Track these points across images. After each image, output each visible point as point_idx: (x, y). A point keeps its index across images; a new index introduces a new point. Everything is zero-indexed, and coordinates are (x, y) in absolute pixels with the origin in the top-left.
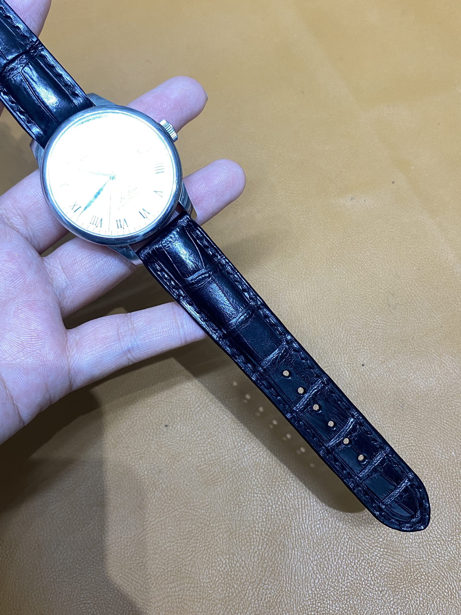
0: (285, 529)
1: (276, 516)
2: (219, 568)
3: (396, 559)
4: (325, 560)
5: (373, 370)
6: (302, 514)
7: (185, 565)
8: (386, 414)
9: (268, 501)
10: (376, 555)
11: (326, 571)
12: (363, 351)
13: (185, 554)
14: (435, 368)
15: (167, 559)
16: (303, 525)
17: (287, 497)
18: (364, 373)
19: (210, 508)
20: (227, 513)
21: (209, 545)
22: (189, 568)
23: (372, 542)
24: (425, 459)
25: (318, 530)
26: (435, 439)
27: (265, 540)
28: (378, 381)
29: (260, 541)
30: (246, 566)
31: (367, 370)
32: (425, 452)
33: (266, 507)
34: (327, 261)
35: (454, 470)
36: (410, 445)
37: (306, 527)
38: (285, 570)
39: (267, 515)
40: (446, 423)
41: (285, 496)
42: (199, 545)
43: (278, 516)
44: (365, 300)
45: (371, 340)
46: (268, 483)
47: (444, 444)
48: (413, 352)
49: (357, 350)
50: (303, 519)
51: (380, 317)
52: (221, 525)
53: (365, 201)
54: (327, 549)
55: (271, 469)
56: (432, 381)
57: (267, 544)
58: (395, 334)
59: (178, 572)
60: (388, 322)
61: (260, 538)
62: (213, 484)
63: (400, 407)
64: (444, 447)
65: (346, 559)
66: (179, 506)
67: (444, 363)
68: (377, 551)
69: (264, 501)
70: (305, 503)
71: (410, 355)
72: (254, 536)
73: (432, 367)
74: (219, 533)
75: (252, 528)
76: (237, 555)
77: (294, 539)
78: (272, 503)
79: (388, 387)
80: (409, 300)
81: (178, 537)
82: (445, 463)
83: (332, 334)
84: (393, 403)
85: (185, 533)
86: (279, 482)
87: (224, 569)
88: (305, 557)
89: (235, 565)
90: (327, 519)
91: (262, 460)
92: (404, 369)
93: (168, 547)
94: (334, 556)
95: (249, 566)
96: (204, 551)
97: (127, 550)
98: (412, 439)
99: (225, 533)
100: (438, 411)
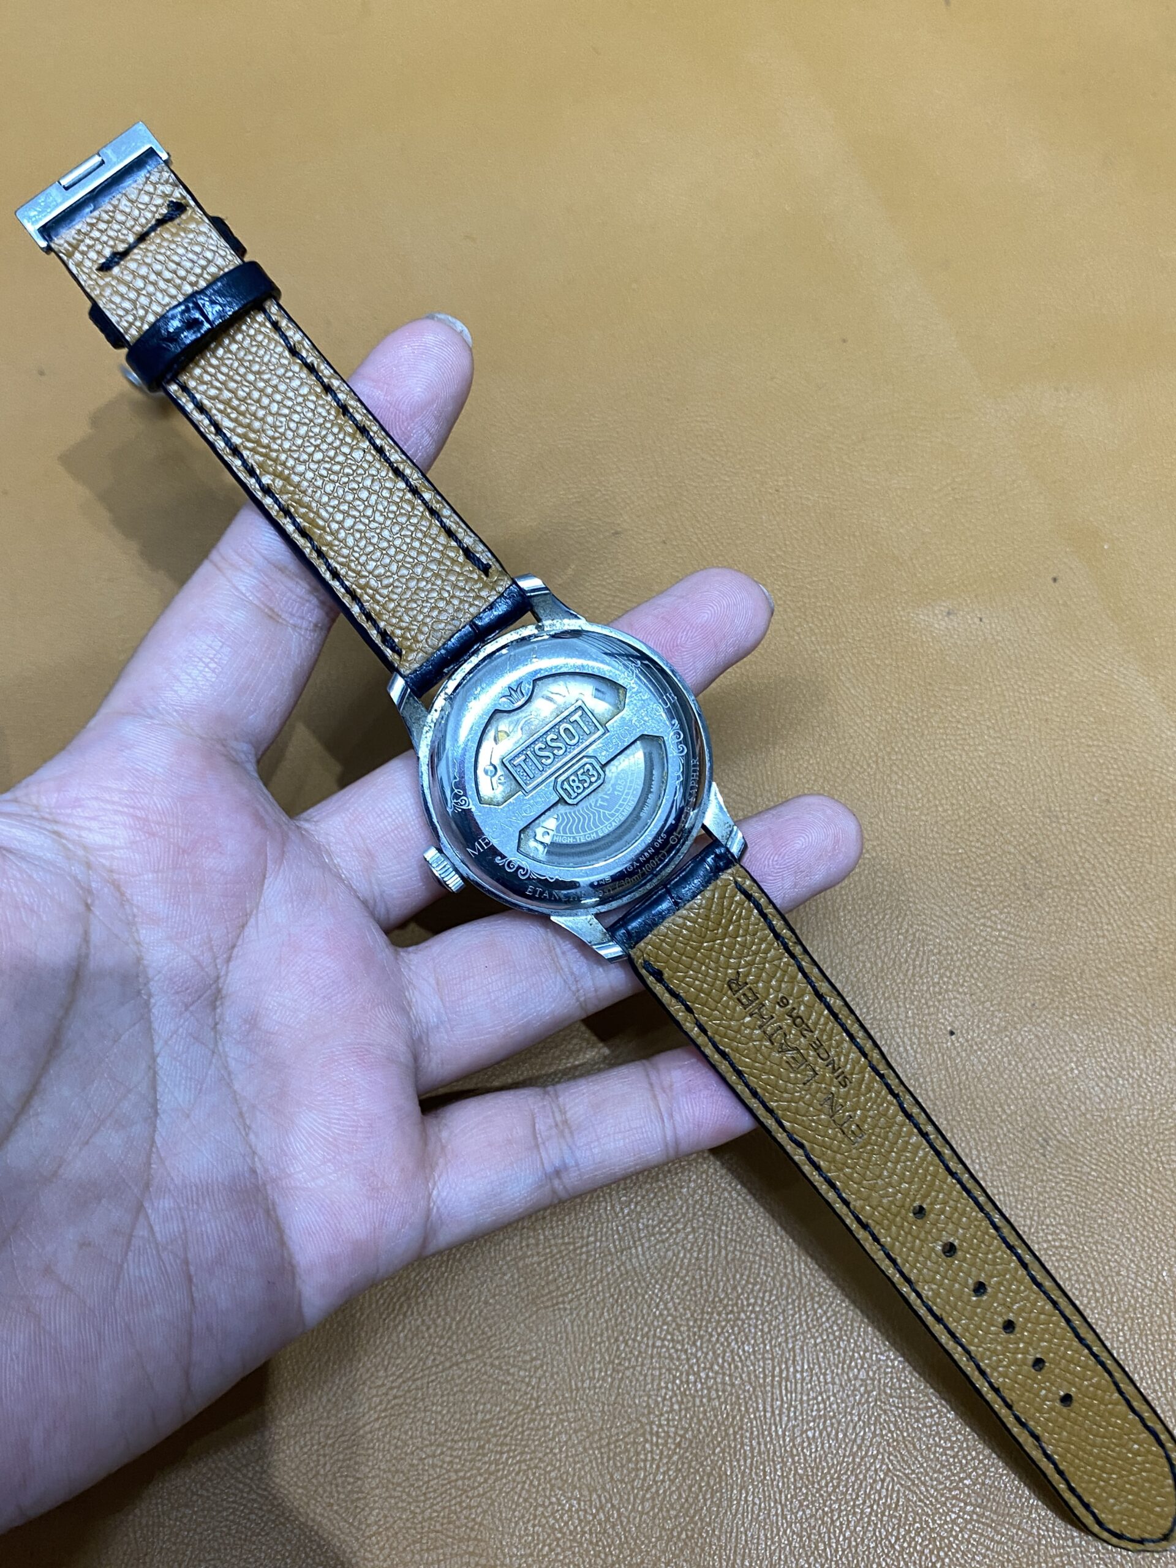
0: (727, 1434)
1: (705, 1400)
2: (552, 1521)
3: (1003, 1535)
4: (823, 1523)
5: (975, 1048)
6: (772, 1400)
7: (469, 1507)
8: (1001, 1163)
9: (688, 1360)
10: (954, 1522)
11: (825, 1550)
12: (955, 998)
13: (469, 1479)
14: (1131, 1053)
15: (424, 1489)
16: (773, 1428)
17: (738, 1354)
18: (954, 1053)
19: (542, 1366)
20: (583, 1382)
21: (531, 1459)
22: (477, 1515)
23: (946, 1487)
24: (1093, 1285)
25: (810, 1444)
26: (1122, 1234)
27: (675, 1458)
28: (988, 1077)
29: (661, 1458)
30: (621, 1522)
31: (962, 1045)
32: (1093, 1267)
33: (681, 1374)
34: (876, 762)
35: (1165, 1318)
36: (1057, 1244)
37: (780, 1433)
38: (719, 1539)
39: (683, 1394)
40: (1152, 1197)
41: (732, 1351)
42: (507, 1459)
43: (710, 1400)
44: (967, 867)
45: (975, 971)
46: (692, 1315)
47: (1143, 1248)
48: (1080, 1008)
49: (940, 994)
50: (773, 1412)
51: (1001, 913)
52: (567, 1411)
53: (981, 620)
54: (830, 1495)
55: (701, 1279)
56: (1123, 1085)
57: (678, 1470)
58: (1036, 960)
59: (449, 1523)
60: (1022, 929)
61: (662, 1452)
62: (553, 1305)
63: (1037, 1147)
64: (1142, 1257)
65: (876, 1524)
66: (465, 1356)
67: (1155, 1043)
68: (957, 1510)
69: (679, 1359)
70: (781, 1371)
71: (1071, 1016)
72: (648, 1446)
73: (1125, 1051)
74: (560, 1433)
75: (642, 1426)
76: (599, 1492)
77: (749, 1461)
78: (699, 1366)
79: (1011, 1092)
80: (1078, 878)
81: (456, 1433)
82: (1143, 1300)
83: (878, 947)
84: (1020, 1135)
85: (473, 1425)
86: (719, 1314)
87: (566, 1524)
88: (773, 1511)
89: (595, 1517)
90: (834, 1416)
91: (681, 1255)
92: (1054, 1051)
93: (428, 1456)
94: (848, 1515)
95: (629, 1522)
96: (518, 1474)
97: (325, 1456)
98: (1062, 1230)
99: (575, 1432)
100: (1133, 1165)
